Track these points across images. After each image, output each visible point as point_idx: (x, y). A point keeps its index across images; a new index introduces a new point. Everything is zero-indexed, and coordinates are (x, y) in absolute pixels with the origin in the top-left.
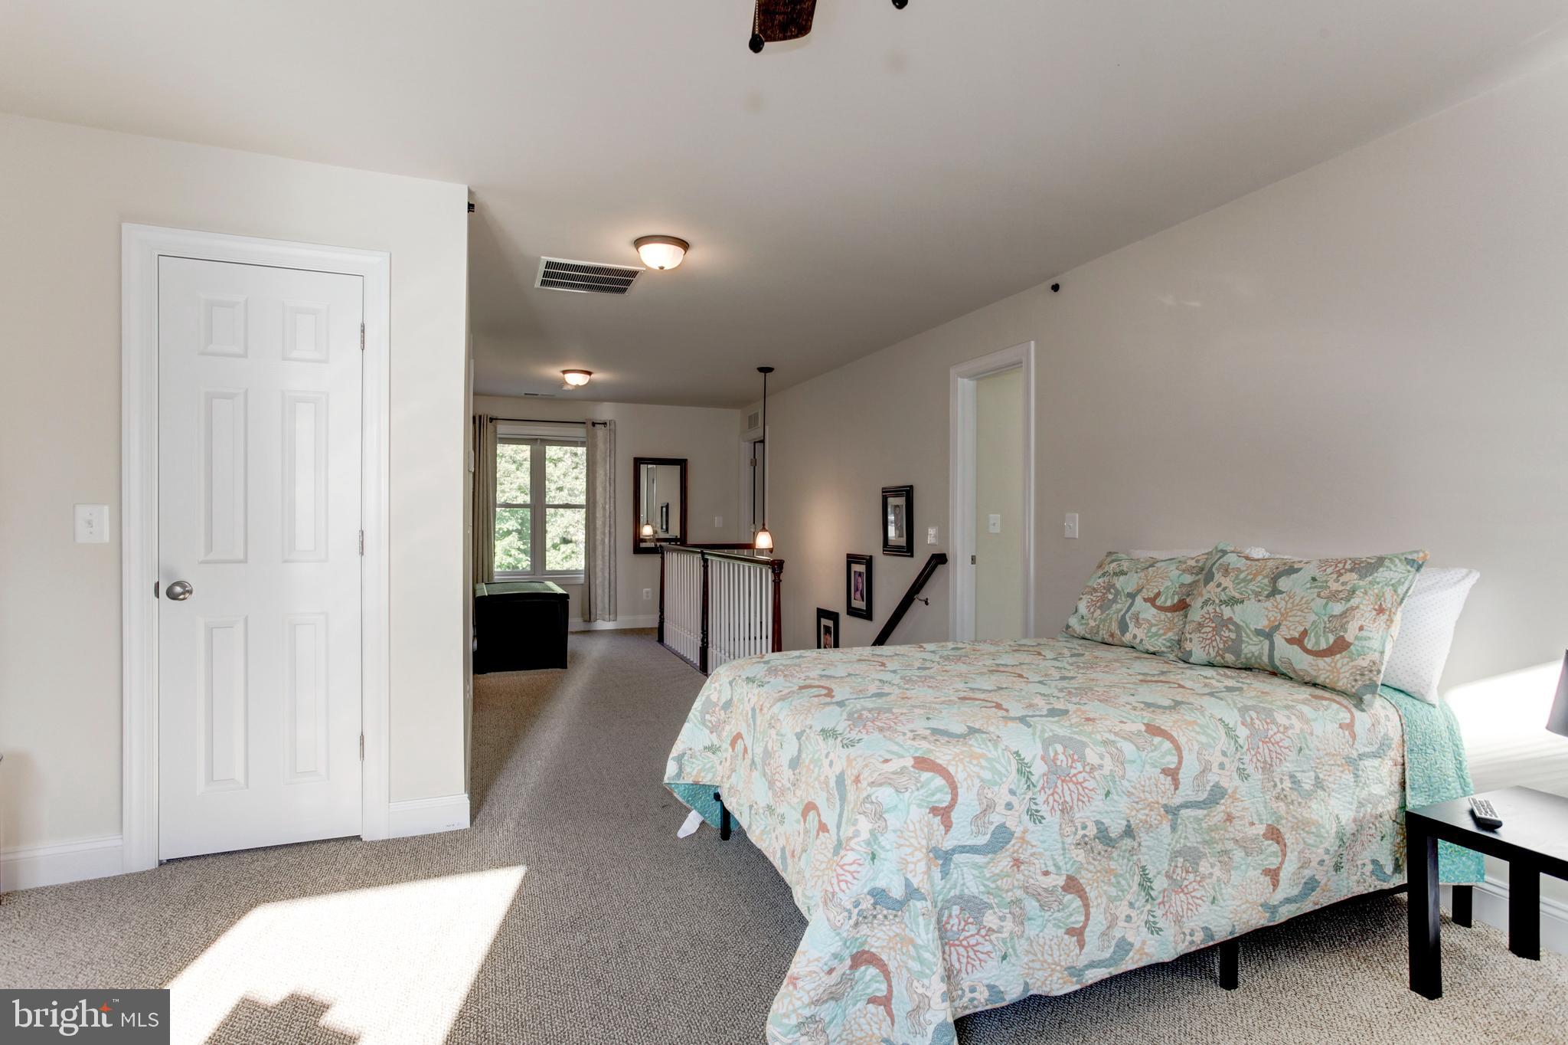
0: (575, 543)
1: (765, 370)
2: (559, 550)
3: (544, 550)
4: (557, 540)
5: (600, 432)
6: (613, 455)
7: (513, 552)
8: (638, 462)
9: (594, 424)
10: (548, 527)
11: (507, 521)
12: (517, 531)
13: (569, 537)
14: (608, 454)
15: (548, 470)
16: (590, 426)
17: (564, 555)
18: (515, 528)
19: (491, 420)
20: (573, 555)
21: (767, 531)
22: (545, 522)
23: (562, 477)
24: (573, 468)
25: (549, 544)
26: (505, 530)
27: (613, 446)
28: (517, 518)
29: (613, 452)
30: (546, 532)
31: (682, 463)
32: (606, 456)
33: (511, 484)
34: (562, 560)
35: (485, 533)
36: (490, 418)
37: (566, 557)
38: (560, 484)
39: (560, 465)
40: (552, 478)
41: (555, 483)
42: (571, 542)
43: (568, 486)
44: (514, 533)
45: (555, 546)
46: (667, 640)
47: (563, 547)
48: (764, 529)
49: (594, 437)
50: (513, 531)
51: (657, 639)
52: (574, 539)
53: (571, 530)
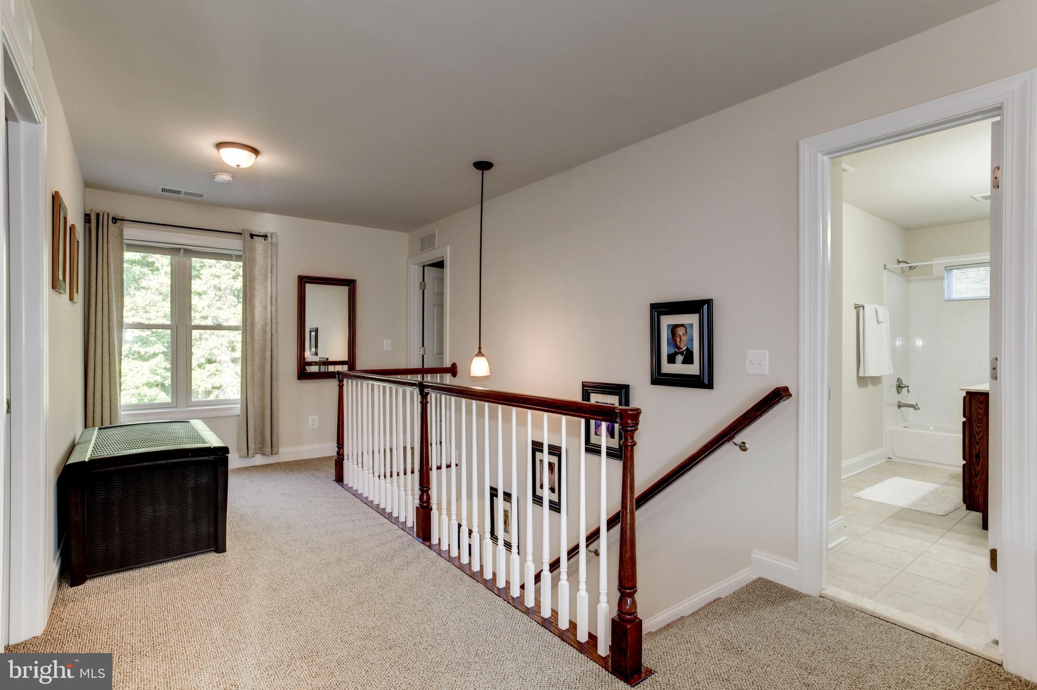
0: (219, 363)
1: (483, 166)
2: (204, 368)
3: (189, 369)
4: (203, 361)
5: (259, 244)
6: (275, 272)
7: (160, 371)
8: (303, 281)
9: (252, 236)
10: (194, 350)
11: (154, 344)
12: (163, 353)
13: (214, 358)
14: (269, 269)
15: (193, 302)
16: (248, 237)
17: (210, 373)
18: (161, 351)
19: (115, 220)
20: (217, 373)
21: (483, 355)
22: (191, 346)
23: (206, 307)
24: (217, 300)
25: (194, 363)
26: (152, 352)
27: (274, 262)
28: (164, 342)
29: (275, 268)
30: (191, 354)
31: (350, 284)
32: (267, 273)
33: (157, 312)
34: (207, 377)
35: (106, 359)
36: (113, 218)
37: (211, 375)
38: (204, 314)
39: (204, 297)
40: (197, 309)
41: (199, 312)
42: (215, 362)
43: (212, 314)
44: (160, 355)
45: (200, 366)
46: (347, 480)
47: (208, 366)
48: (480, 354)
49: (252, 250)
50: (159, 353)
51: (334, 479)
52: (218, 359)
53: (215, 352)
